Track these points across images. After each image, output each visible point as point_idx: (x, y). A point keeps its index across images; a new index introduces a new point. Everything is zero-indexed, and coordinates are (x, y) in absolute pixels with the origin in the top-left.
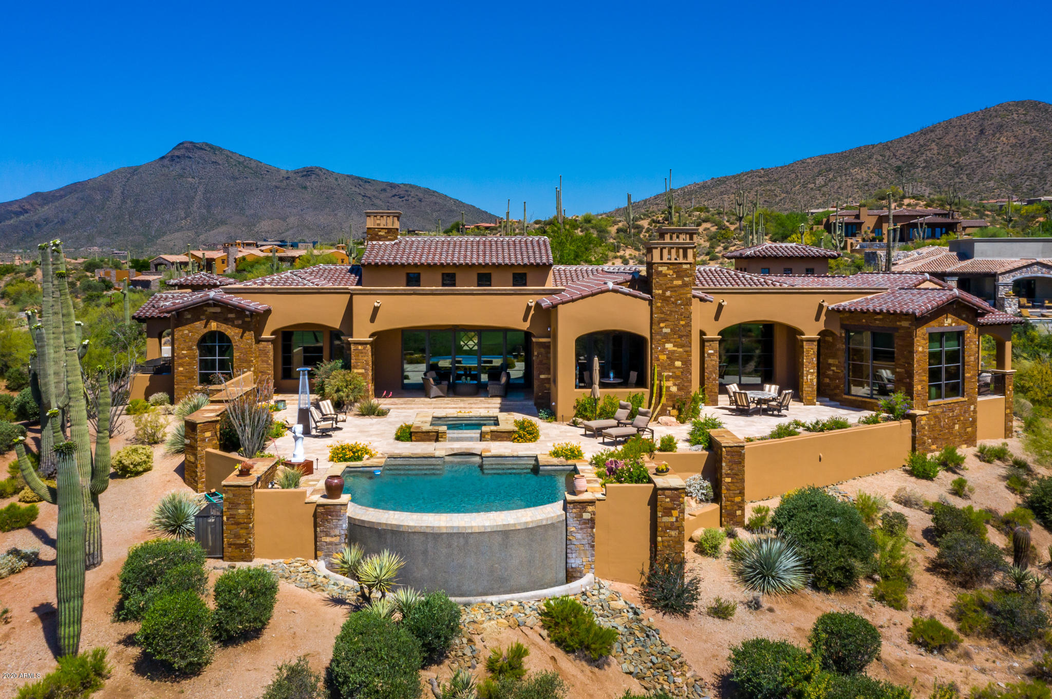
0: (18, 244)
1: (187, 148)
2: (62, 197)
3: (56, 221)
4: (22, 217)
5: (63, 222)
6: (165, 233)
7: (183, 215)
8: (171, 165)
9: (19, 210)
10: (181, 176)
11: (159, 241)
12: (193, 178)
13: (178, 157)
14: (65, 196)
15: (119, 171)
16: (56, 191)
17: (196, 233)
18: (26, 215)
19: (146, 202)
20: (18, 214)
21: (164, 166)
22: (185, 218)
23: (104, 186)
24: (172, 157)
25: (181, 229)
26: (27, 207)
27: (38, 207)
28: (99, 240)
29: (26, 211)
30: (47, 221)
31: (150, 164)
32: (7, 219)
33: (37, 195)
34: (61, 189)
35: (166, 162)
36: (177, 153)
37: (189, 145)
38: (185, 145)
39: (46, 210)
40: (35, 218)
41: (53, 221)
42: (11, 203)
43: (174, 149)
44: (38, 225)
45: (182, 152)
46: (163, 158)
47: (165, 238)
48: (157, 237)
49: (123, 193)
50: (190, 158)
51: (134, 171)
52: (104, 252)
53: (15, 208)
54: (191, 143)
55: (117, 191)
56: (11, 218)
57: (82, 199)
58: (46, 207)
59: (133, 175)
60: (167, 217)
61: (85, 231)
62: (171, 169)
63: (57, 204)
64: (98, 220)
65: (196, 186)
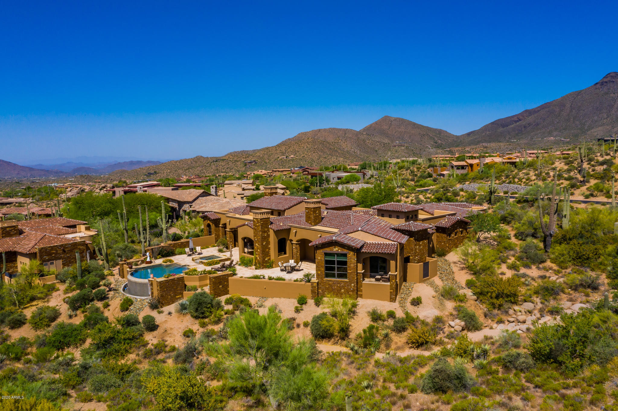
0: (515, 137)
1: (612, 76)
2: (538, 111)
3: (534, 124)
4: (518, 123)
5: (537, 124)
6: (593, 128)
7: (605, 116)
8: (601, 87)
9: (517, 119)
10: (607, 94)
11: (589, 132)
12: (614, 94)
13: (606, 82)
14: (540, 110)
15: (570, 94)
16: (536, 108)
17: (612, 127)
18: (520, 122)
19: (584, 110)
20: (516, 122)
21: (596, 89)
22: (607, 118)
23: (561, 104)
24: (602, 83)
25: (603, 125)
26: (521, 118)
27: (526, 117)
28: (555, 133)
29: (520, 120)
30: (529, 124)
31: (589, 88)
32: (511, 124)
33: (526, 111)
34: (539, 107)
35: (598, 86)
36: (605, 80)
37: (613, 74)
38: (611, 75)
39: (530, 119)
40: (524, 123)
41: (532, 124)
42: (513, 117)
43: (604, 78)
44: (525, 127)
45: (609, 79)
46: (597, 84)
47: (592, 131)
48: (588, 130)
49: (571, 106)
50: (614, 82)
51: (579, 93)
52: (556, 140)
53: (515, 119)
54: (615, 73)
55: (568, 106)
56: (513, 124)
57: (549, 111)
58: (530, 117)
59: (578, 96)
60: (596, 118)
61: (548, 129)
62: (601, 90)
63: (536, 115)
64: (556, 122)
65: (615, 98)
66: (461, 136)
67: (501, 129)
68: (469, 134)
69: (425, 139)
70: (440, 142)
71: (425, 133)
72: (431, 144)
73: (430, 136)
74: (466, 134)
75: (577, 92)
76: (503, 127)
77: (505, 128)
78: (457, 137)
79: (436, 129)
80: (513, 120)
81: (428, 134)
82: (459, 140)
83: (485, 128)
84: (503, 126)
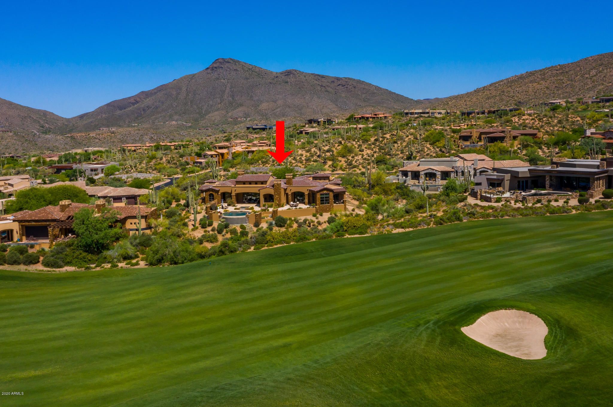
0: (135, 120)
1: (220, 62)
2: (155, 93)
3: (153, 107)
4: (136, 106)
5: (157, 108)
6: (210, 112)
7: (219, 101)
8: (212, 73)
9: (134, 101)
10: (217, 79)
11: (207, 117)
12: (224, 79)
13: (216, 68)
14: (157, 93)
15: (185, 77)
16: (153, 90)
17: (227, 111)
18: (138, 104)
19: (199, 94)
20: (134, 104)
21: (208, 73)
22: (221, 103)
23: (176, 85)
24: (212, 68)
25: (218, 110)
26: (138, 99)
27: (143, 99)
28: (176, 117)
29: (137, 102)
30: (148, 107)
31: (200, 72)
32: (128, 107)
33: (143, 93)
34: (155, 89)
35: (209, 71)
36: (215, 65)
37: (221, 61)
38: (219, 61)
39: (148, 101)
40: (143, 106)
41: (151, 107)
42: (130, 98)
43: (213, 63)
44: (144, 110)
45: (218, 64)
46: (208, 68)
47: (210, 115)
48: (206, 115)
49: (187, 90)
50: (222, 68)
51: (193, 76)
52: (178, 124)
53: (132, 100)
54: (223, 59)
55: (184, 89)
56: (131, 106)
57: (166, 94)
58: (148, 100)
59: (192, 79)
60: (211, 103)
61: (168, 112)
62: (212, 75)
63: (153, 97)
64: (174, 106)
65: (226, 84)
66: (72, 118)
67: (118, 112)
68: (81, 117)
69: (27, 122)
70: (47, 126)
71: (26, 115)
72: (37, 128)
73: (33, 119)
74: (77, 117)
75: (191, 75)
76: (121, 110)
77: (123, 111)
78: (68, 120)
79: (39, 110)
80: (130, 102)
81: (30, 117)
82: (71, 124)
83: (100, 111)
84: (121, 108)
